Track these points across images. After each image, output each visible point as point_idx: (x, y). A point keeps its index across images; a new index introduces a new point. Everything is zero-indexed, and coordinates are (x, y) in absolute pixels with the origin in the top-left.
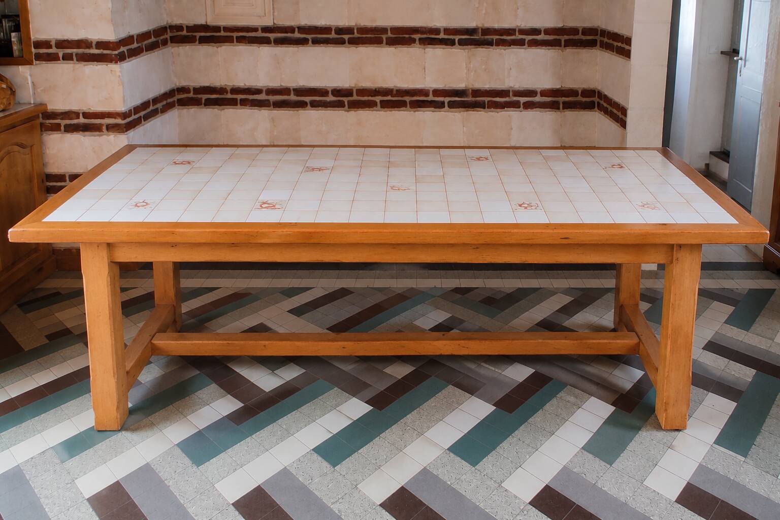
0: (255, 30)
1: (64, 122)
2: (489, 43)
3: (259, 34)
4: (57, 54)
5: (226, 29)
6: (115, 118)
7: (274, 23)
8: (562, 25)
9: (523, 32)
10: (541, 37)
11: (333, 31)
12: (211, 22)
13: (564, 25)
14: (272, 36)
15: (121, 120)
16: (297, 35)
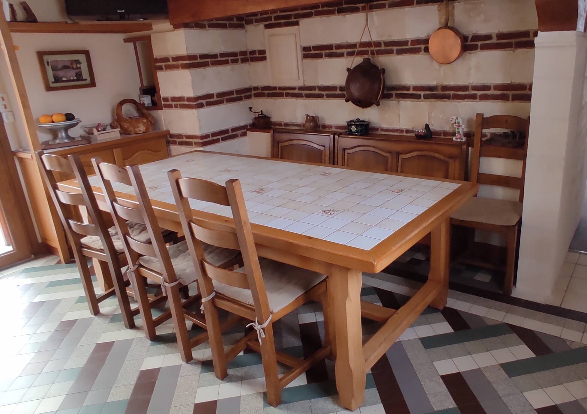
0: (294, 88)
1: (178, 140)
2: (447, 97)
3: (297, 91)
4: (172, 105)
5: (280, 89)
6: (197, 139)
7: (304, 84)
8: (510, 82)
9: (475, 88)
10: (491, 92)
11: (338, 89)
12: (272, 84)
13: (512, 82)
14: (304, 92)
15: (199, 140)
16: (317, 92)
